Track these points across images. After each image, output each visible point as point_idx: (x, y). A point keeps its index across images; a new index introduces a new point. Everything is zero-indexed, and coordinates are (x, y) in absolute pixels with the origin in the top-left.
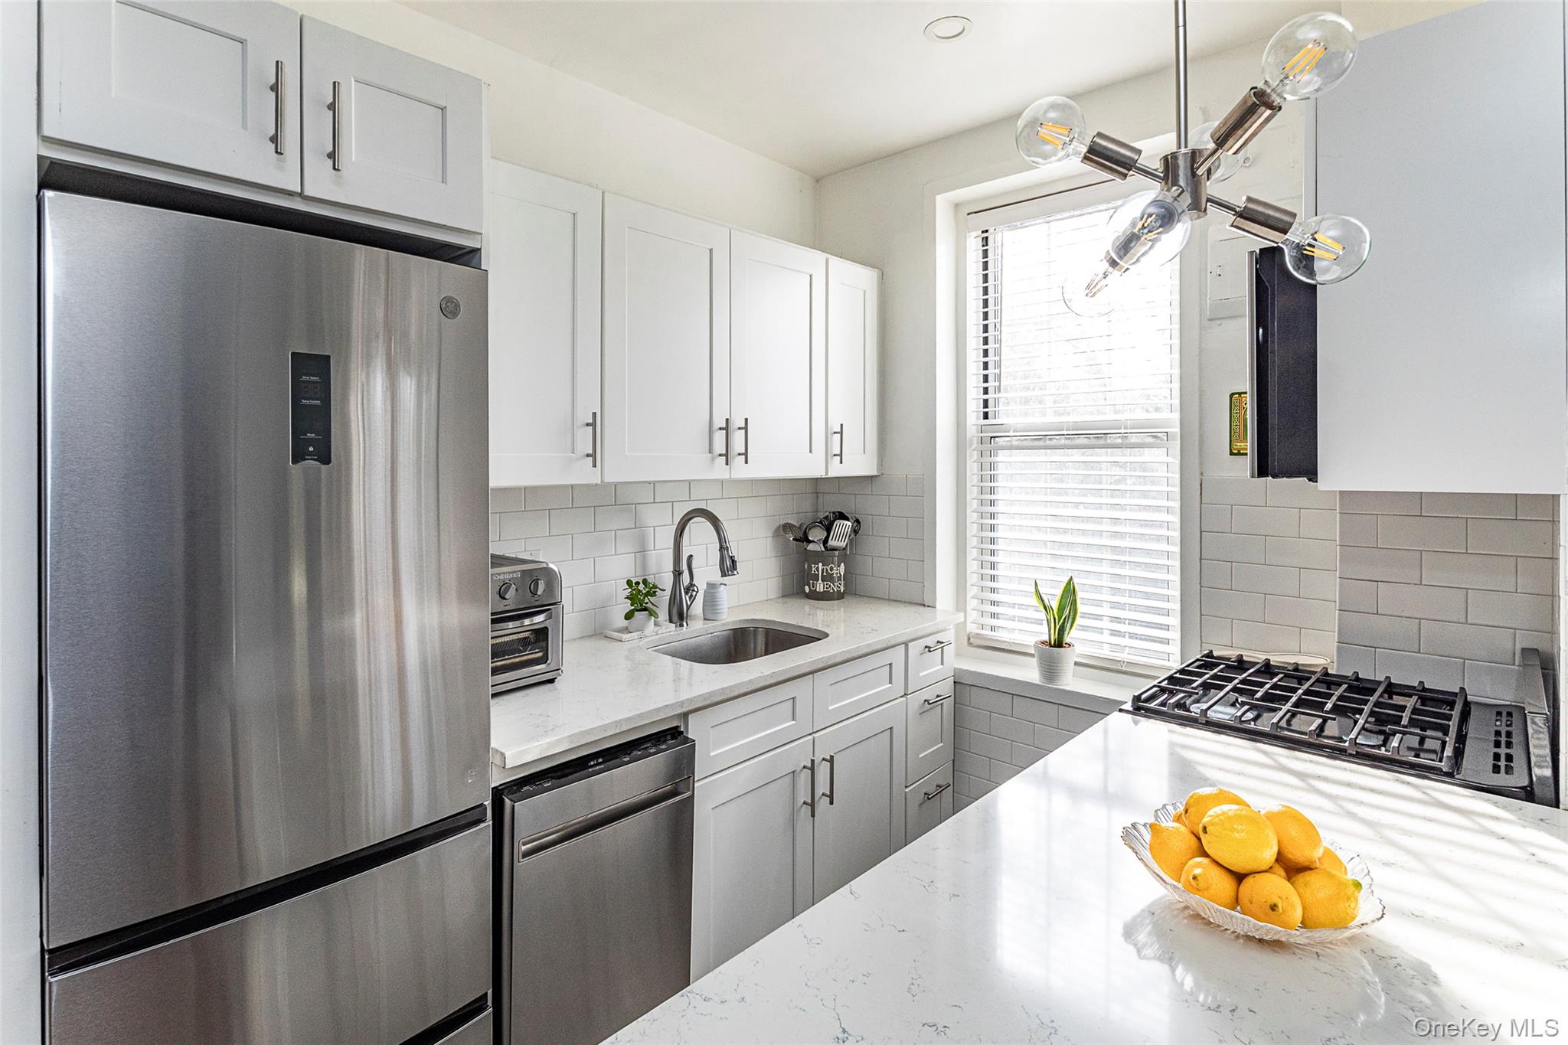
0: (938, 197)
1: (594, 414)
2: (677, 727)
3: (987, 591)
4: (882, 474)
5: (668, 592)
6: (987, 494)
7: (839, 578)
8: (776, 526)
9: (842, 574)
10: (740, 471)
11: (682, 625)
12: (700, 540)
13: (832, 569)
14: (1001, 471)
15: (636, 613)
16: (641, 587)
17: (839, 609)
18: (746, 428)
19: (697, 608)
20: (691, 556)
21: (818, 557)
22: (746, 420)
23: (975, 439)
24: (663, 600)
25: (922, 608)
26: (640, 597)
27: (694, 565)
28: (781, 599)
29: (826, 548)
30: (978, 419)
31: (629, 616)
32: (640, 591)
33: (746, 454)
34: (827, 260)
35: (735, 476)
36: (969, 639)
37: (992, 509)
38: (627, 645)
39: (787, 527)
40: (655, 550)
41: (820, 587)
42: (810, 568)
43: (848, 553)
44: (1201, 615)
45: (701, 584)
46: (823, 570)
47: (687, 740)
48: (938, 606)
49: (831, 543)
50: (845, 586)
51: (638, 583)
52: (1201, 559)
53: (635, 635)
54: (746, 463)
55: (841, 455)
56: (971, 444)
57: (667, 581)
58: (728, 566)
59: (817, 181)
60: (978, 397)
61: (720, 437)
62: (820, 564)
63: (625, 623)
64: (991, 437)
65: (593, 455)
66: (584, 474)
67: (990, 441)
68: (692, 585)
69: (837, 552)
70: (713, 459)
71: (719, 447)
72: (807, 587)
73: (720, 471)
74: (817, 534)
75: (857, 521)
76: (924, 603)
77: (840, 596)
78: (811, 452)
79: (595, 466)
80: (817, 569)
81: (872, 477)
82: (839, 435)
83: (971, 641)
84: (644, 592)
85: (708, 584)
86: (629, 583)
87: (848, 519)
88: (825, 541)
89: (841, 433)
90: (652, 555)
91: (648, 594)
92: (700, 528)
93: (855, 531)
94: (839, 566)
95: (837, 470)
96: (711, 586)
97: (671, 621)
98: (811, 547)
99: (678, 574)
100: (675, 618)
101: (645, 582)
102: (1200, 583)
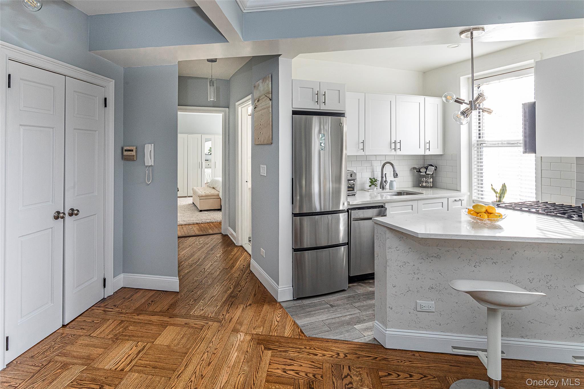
0: (461, 77)
1: (363, 140)
2: (383, 206)
3: (480, 188)
4: (444, 154)
5: (380, 182)
6: (480, 160)
7: (431, 182)
8: (411, 168)
9: (431, 181)
10: (398, 152)
11: (383, 190)
12: (388, 169)
13: (428, 180)
14: (484, 154)
15: (372, 186)
16: (373, 180)
17: (430, 191)
18: (400, 142)
19: (387, 186)
20: (386, 174)
21: (423, 176)
22: (400, 140)
23: (476, 144)
24: (379, 183)
25: (457, 191)
26: (373, 182)
27: (387, 176)
28: (412, 187)
29: (426, 174)
30: (477, 138)
31: (370, 186)
32: (373, 181)
33: (400, 149)
34: (425, 98)
35: (397, 154)
36: (473, 201)
37: (481, 164)
38: (369, 192)
39: (414, 168)
40: (376, 172)
41: (424, 184)
42: (421, 179)
43: (434, 176)
44: (542, 193)
45: (389, 180)
46: (425, 180)
47: (385, 208)
48: (462, 191)
49: (427, 173)
50: (433, 184)
51: (372, 179)
52: (541, 177)
53: (372, 190)
54: (400, 151)
55: (429, 149)
56: (474, 145)
57: (379, 179)
58: (396, 175)
59: (424, 73)
60: (477, 132)
61: (393, 145)
62: (424, 178)
63: (369, 188)
64: (481, 144)
65: (363, 149)
66: (361, 153)
67: (480, 145)
68: (386, 180)
69: (430, 175)
70: (391, 150)
71: (393, 147)
72: (420, 185)
73: (393, 153)
74: (424, 170)
75: (436, 167)
76: (457, 190)
77: (431, 187)
78: (420, 148)
79: (363, 151)
80: (423, 180)
81: (441, 155)
82: (429, 144)
83: (474, 202)
84: (374, 181)
85: (390, 181)
86: (370, 178)
87: (433, 166)
88: (426, 172)
89: (429, 143)
90: (375, 173)
91: (375, 181)
92: (388, 166)
93: (436, 170)
94: (430, 179)
95: (428, 153)
96: (391, 181)
97: (380, 188)
98: (421, 174)
99: (382, 177)
100: (382, 188)
101: (374, 178)
102: (541, 184)
